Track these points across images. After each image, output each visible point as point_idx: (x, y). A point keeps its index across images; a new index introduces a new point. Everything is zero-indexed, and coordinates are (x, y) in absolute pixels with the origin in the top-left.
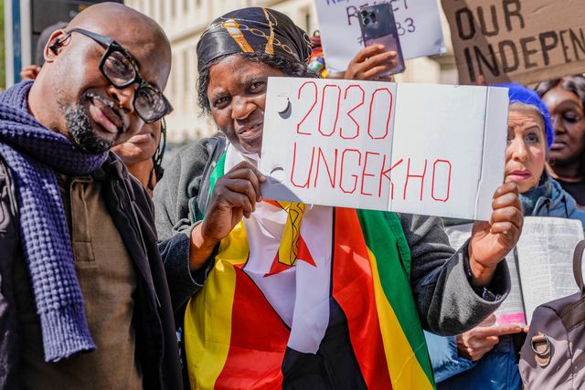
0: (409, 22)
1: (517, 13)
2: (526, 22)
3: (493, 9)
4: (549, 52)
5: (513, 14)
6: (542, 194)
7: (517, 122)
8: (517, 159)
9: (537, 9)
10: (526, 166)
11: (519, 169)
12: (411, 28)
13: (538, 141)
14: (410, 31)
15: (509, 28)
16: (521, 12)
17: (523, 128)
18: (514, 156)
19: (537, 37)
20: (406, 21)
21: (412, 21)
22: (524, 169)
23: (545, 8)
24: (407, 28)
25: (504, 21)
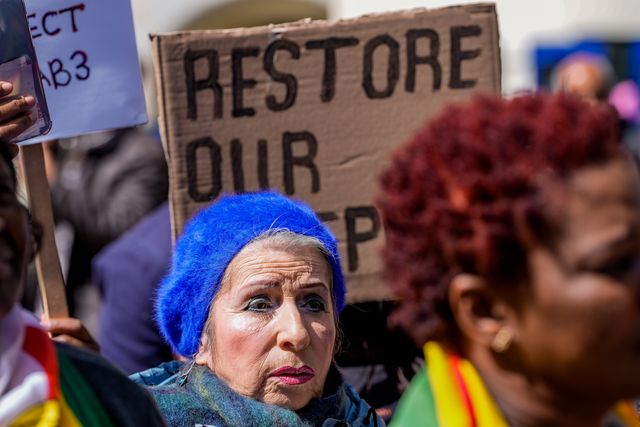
0: (79, 59)
1: (308, 162)
2: (323, 180)
3: (262, 147)
4: (361, 248)
5: (300, 162)
6: (332, 412)
7: (286, 272)
8: (287, 345)
9: (348, 160)
10: (303, 359)
11: (290, 364)
12: (83, 72)
13: (322, 308)
14: (79, 77)
15: (289, 188)
16: (317, 161)
17: (296, 284)
18: (281, 338)
19: (341, 215)
20: (72, 58)
21: (85, 58)
22: (301, 364)
23: (362, 159)
24: (73, 71)
25: (280, 173)
